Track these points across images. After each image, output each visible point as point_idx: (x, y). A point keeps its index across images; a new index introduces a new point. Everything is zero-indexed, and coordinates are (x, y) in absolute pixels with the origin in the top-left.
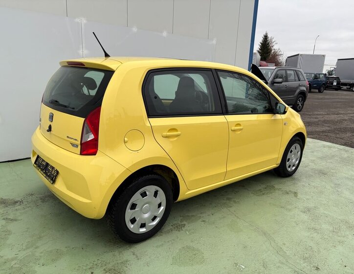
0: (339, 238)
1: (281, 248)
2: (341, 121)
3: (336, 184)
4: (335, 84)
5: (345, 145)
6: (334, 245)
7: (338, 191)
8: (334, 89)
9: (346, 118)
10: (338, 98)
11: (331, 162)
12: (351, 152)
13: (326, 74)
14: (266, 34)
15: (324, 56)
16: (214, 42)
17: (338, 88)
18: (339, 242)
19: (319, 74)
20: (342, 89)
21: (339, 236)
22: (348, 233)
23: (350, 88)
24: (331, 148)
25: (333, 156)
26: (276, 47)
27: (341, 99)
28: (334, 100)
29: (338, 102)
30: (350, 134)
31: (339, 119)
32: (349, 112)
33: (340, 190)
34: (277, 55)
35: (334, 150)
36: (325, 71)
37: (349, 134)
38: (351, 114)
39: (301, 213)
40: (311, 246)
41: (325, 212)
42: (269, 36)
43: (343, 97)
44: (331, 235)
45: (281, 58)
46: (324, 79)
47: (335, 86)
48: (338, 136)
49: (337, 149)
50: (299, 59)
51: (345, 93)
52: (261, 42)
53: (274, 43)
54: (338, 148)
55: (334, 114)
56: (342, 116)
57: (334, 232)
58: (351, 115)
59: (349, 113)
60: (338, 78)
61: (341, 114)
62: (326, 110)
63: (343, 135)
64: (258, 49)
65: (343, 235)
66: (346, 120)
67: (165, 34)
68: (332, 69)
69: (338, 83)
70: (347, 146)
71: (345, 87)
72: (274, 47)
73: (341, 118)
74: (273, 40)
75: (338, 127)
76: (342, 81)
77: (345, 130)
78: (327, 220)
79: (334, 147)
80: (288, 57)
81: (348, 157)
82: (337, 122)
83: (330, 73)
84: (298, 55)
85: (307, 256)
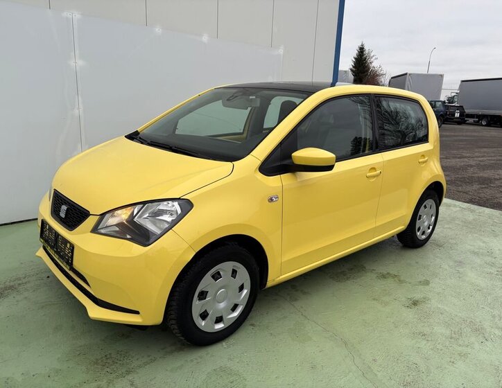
0: (460, 349)
1: (370, 368)
2: (465, 168)
3: (456, 262)
4: (457, 115)
5: (471, 201)
6: (452, 360)
7: (459, 272)
8: (456, 122)
9: (472, 162)
10: (462, 136)
11: (450, 228)
12: (479, 213)
13: (444, 102)
14: (362, 45)
15: (442, 76)
16: (281, 51)
17: (462, 121)
18: (459, 354)
19: (435, 102)
20: (467, 122)
21: (460, 345)
22: (473, 339)
23: (478, 122)
24: (450, 206)
25: (453, 219)
26: (375, 64)
27: (466, 136)
28: (455, 138)
29: (461, 141)
30: (478, 187)
31: (462, 164)
32: (477, 154)
33: (461, 270)
34: (377, 75)
35: (455, 209)
36: (443, 98)
37: (476, 187)
38: (479, 157)
39: (404, 308)
40: (416, 362)
41: (439, 306)
42: (366, 48)
43: (468, 134)
44: (447, 343)
45: (382, 80)
46: (442, 108)
47: (457, 118)
48: (460, 189)
49: (458, 209)
50: (407, 79)
51: (472, 128)
52: (356, 56)
53: (374, 58)
54: (460, 207)
55: (456, 157)
56: (466, 160)
57: (451, 338)
58: (480, 159)
59: (477, 157)
60: (462, 107)
61: (466, 157)
62: (445, 152)
63: (468, 188)
64: (351, 67)
65: (466, 343)
66: (471, 166)
67: (205, 38)
68: (453, 94)
69: (462, 114)
70: (473, 204)
71: (471, 120)
72: (373, 64)
73: (465, 163)
74: (372, 55)
75: (460, 176)
76: (467, 111)
77: (470, 181)
78: (442, 318)
79: (455, 206)
80: (392, 78)
81: (474, 219)
82: (459, 169)
83: (451, 100)
84: (406, 74)
85: (409, 379)
